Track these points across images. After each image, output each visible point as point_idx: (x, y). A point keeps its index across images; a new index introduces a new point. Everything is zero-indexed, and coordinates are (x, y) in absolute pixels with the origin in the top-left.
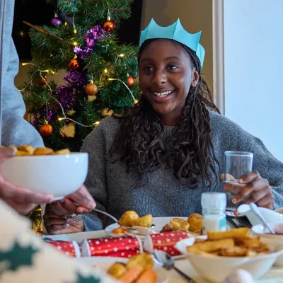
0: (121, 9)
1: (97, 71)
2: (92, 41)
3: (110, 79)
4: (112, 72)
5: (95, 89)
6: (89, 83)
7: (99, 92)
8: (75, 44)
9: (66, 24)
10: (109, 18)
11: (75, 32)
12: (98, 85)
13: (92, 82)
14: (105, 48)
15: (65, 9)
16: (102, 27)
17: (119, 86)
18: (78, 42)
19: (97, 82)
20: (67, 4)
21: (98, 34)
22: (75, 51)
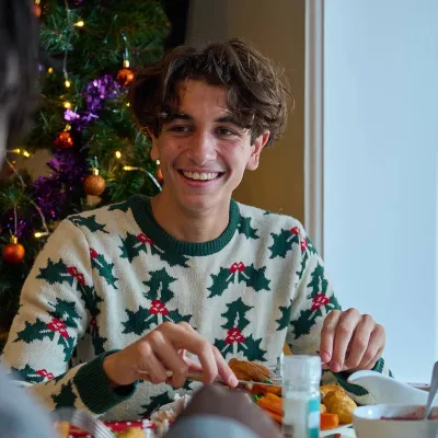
0: (147, 48)
1: (104, 152)
2: (97, 101)
3: (127, 168)
4: (132, 156)
5: (101, 184)
6: (91, 173)
7: (107, 190)
8: (67, 105)
9: (50, 70)
10: (127, 64)
11: (68, 84)
12: (105, 178)
13: (97, 172)
14: (119, 115)
15: (52, 46)
16: (115, 78)
17: (142, 181)
18: (72, 102)
19: (104, 172)
20: (55, 36)
21: (107, 89)
22: (67, 117)
